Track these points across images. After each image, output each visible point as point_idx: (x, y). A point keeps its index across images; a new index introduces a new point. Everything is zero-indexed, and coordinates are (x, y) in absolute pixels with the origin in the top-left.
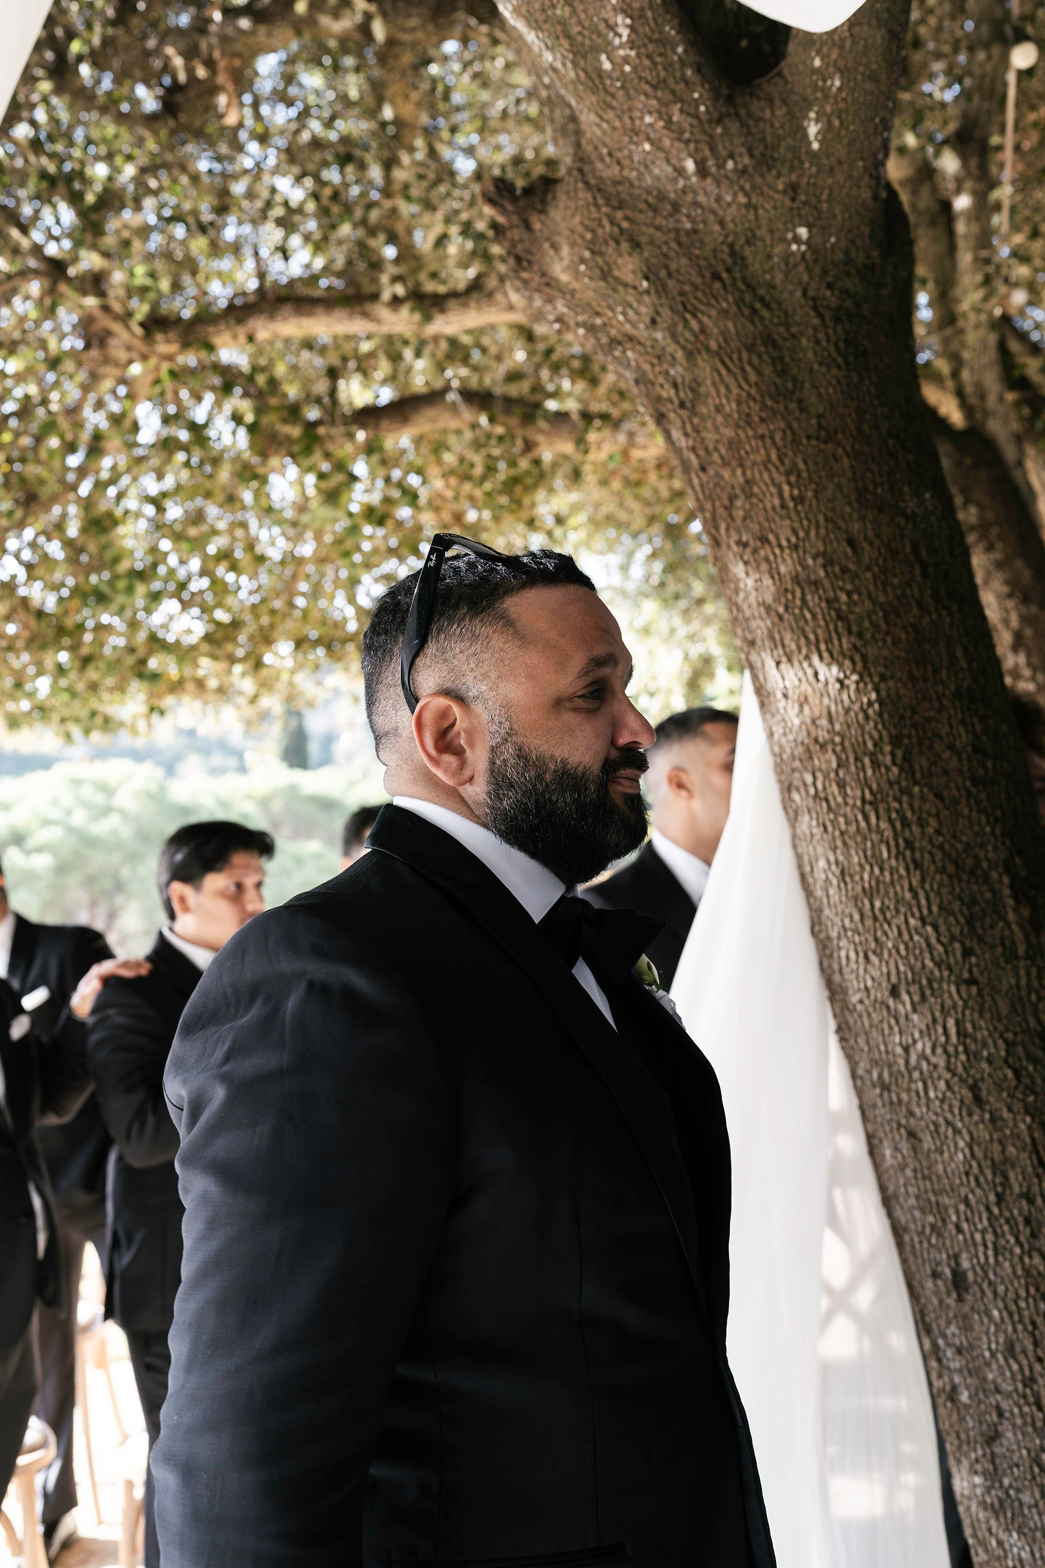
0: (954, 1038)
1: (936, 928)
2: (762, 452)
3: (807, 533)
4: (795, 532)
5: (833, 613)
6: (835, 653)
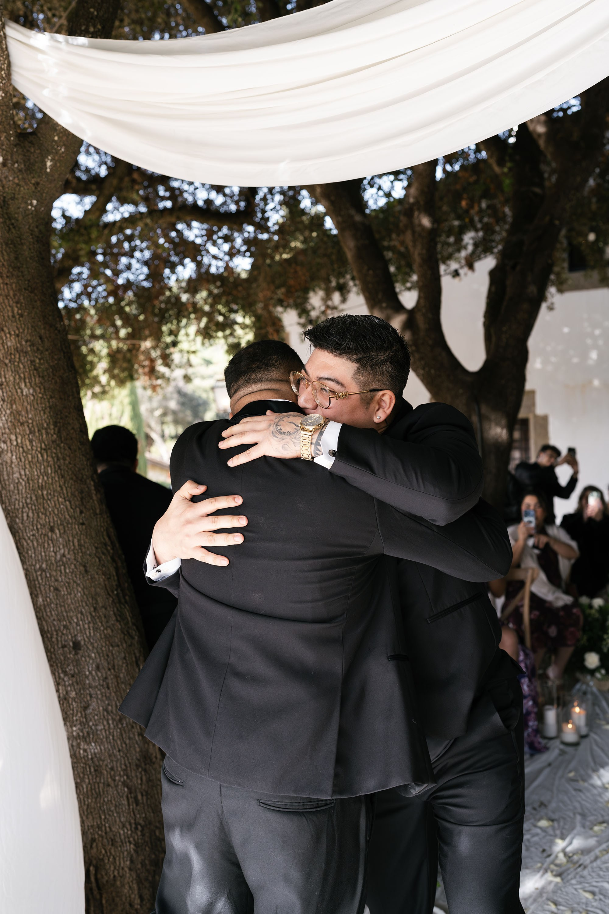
0: (77, 547)
1: (70, 502)
2: (6, 290)
3: (24, 330)
4: (18, 329)
5: (33, 367)
6: (32, 384)
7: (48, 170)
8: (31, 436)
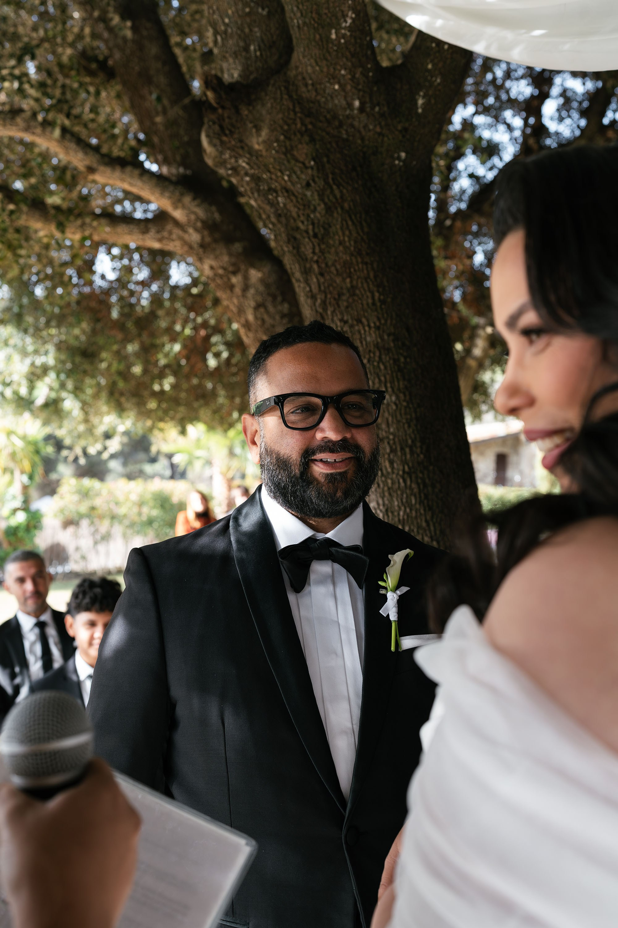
2: (365, 272)
3: (386, 321)
4: (379, 319)
5: (396, 367)
6: (395, 390)
7: (420, 111)
8: (392, 456)
